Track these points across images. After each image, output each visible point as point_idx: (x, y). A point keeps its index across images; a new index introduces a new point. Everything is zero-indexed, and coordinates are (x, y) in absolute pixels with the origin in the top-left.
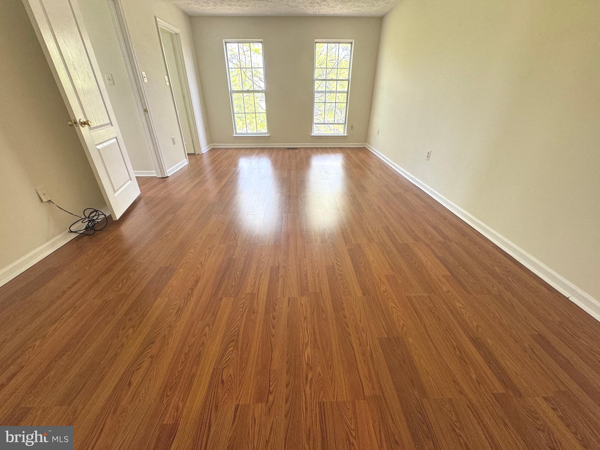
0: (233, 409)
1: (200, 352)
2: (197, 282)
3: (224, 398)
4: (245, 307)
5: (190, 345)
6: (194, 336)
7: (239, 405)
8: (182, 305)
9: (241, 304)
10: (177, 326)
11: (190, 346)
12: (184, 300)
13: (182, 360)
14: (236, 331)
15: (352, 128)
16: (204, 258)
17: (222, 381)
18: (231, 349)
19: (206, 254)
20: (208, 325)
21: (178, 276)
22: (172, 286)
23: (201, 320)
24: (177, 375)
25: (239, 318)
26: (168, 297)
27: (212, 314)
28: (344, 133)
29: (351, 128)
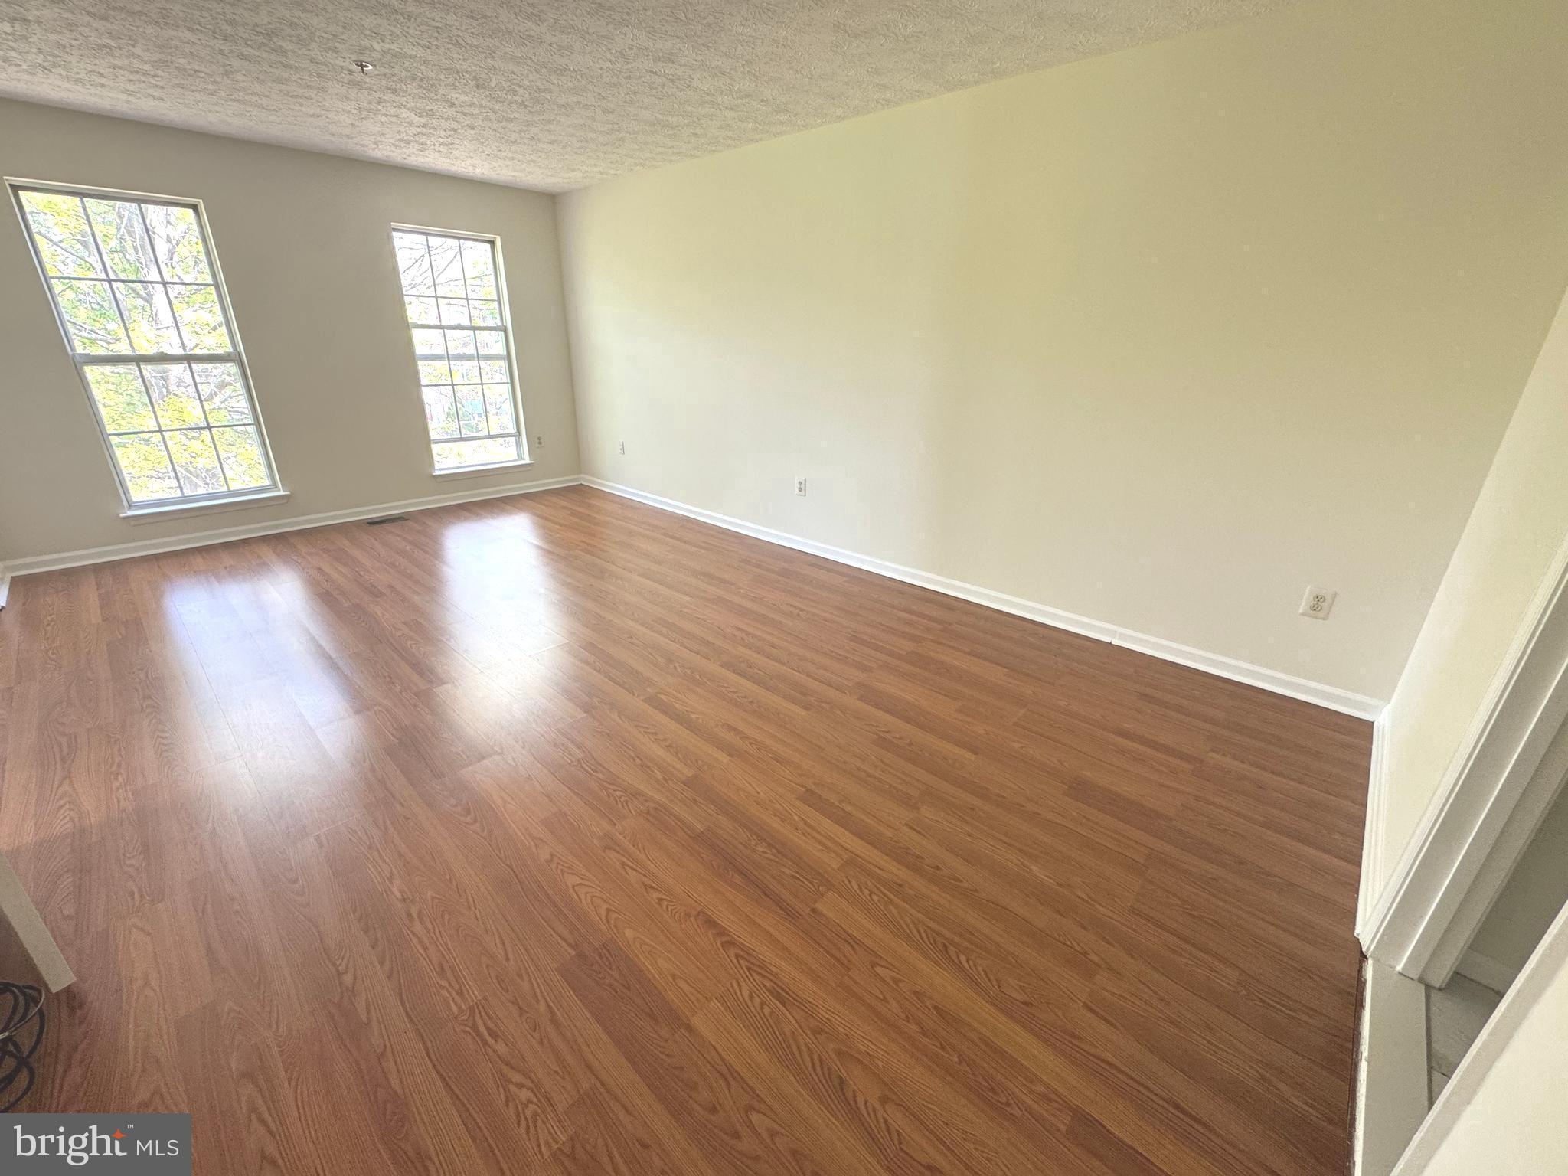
0: (1089, 1014)
1: (935, 1007)
2: (711, 923)
3: (1062, 1017)
4: (875, 890)
5: (903, 1016)
6: (885, 1000)
7: (1085, 1003)
8: (768, 984)
9: (861, 891)
10: (828, 1019)
11: (907, 1017)
12: (754, 974)
13: (937, 1047)
14: (926, 932)
15: (540, 443)
16: (630, 871)
17: (1025, 1003)
18: (963, 959)
19: (623, 864)
20: (873, 965)
21: (645, 947)
22: (674, 976)
23: (849, 969)
24: (968, 1069)
25: (894, 910)
26: (708, 1000)
27: (846, 945)
28: (520, 457)
29: (536, 442)
